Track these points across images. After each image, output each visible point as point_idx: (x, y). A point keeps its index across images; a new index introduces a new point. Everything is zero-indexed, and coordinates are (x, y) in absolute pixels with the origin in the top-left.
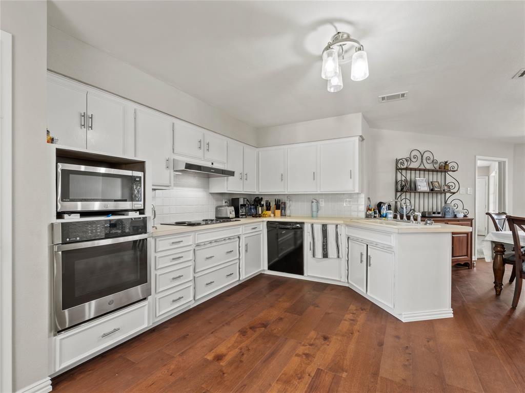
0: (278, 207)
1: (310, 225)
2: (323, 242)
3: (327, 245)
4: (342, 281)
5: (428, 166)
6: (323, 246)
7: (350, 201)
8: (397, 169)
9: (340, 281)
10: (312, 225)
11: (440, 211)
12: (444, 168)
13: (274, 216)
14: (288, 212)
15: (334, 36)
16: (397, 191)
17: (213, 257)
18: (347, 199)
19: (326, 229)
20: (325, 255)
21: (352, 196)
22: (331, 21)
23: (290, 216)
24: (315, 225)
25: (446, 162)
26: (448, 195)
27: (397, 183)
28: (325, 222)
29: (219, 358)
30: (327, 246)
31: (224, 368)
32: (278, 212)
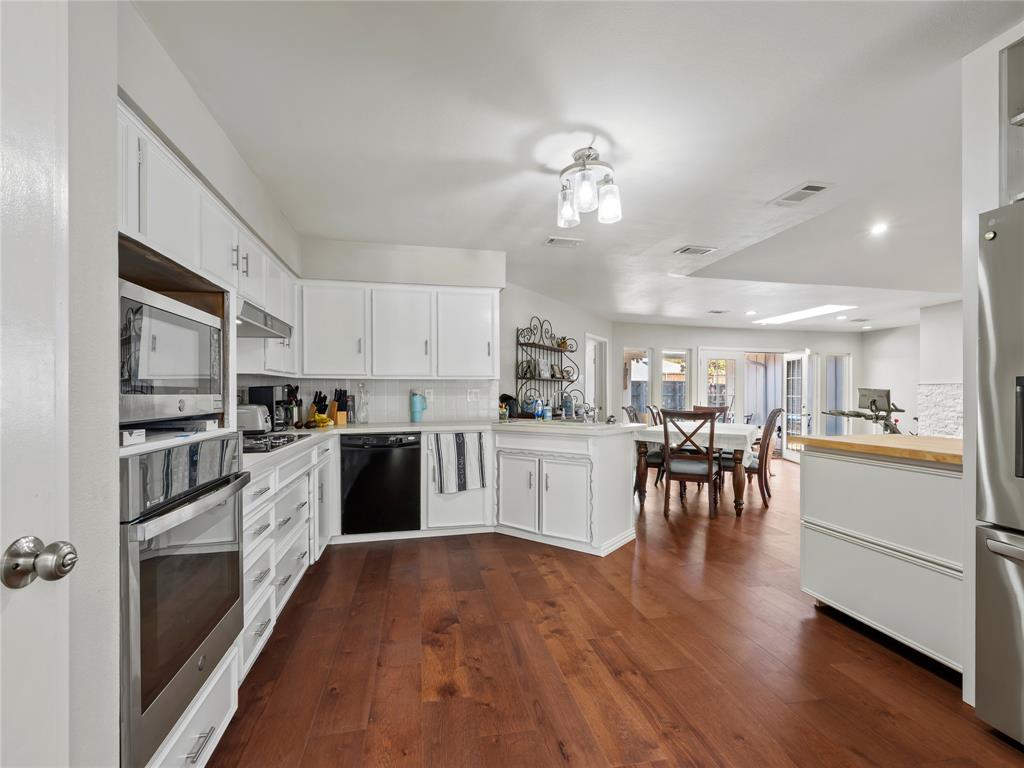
0: (343, 406)
1: (432, 437)
2: (459, 464)
3: (464, 468)
4: (488, 524)
5: (547, 343)
6: (459, 469)
7: (476, 393)
8: (519, 344)
9: (484, 526)
10: (437, 436)
11: (592, 405)
12: (561, 347)
13: (336, 423)
14: (361, 416)
15: (579, 151)
16: (517, 378)
17: (289, 519)
18: (474, 390)
19: (463, 441)
20: (462, 486)
21: (479, 385)
22: (595, 131)
23: (366, 423)
24: (442, 437)
25: (564, 338)
26: (565, 384)
27: (517, 367)
28: (459, 429)
29: (448, 691)
30: (464, 471)
31: (477, 699)
32: (342, 416)
